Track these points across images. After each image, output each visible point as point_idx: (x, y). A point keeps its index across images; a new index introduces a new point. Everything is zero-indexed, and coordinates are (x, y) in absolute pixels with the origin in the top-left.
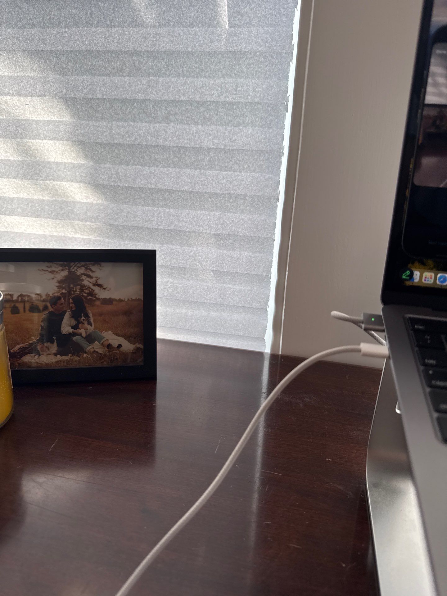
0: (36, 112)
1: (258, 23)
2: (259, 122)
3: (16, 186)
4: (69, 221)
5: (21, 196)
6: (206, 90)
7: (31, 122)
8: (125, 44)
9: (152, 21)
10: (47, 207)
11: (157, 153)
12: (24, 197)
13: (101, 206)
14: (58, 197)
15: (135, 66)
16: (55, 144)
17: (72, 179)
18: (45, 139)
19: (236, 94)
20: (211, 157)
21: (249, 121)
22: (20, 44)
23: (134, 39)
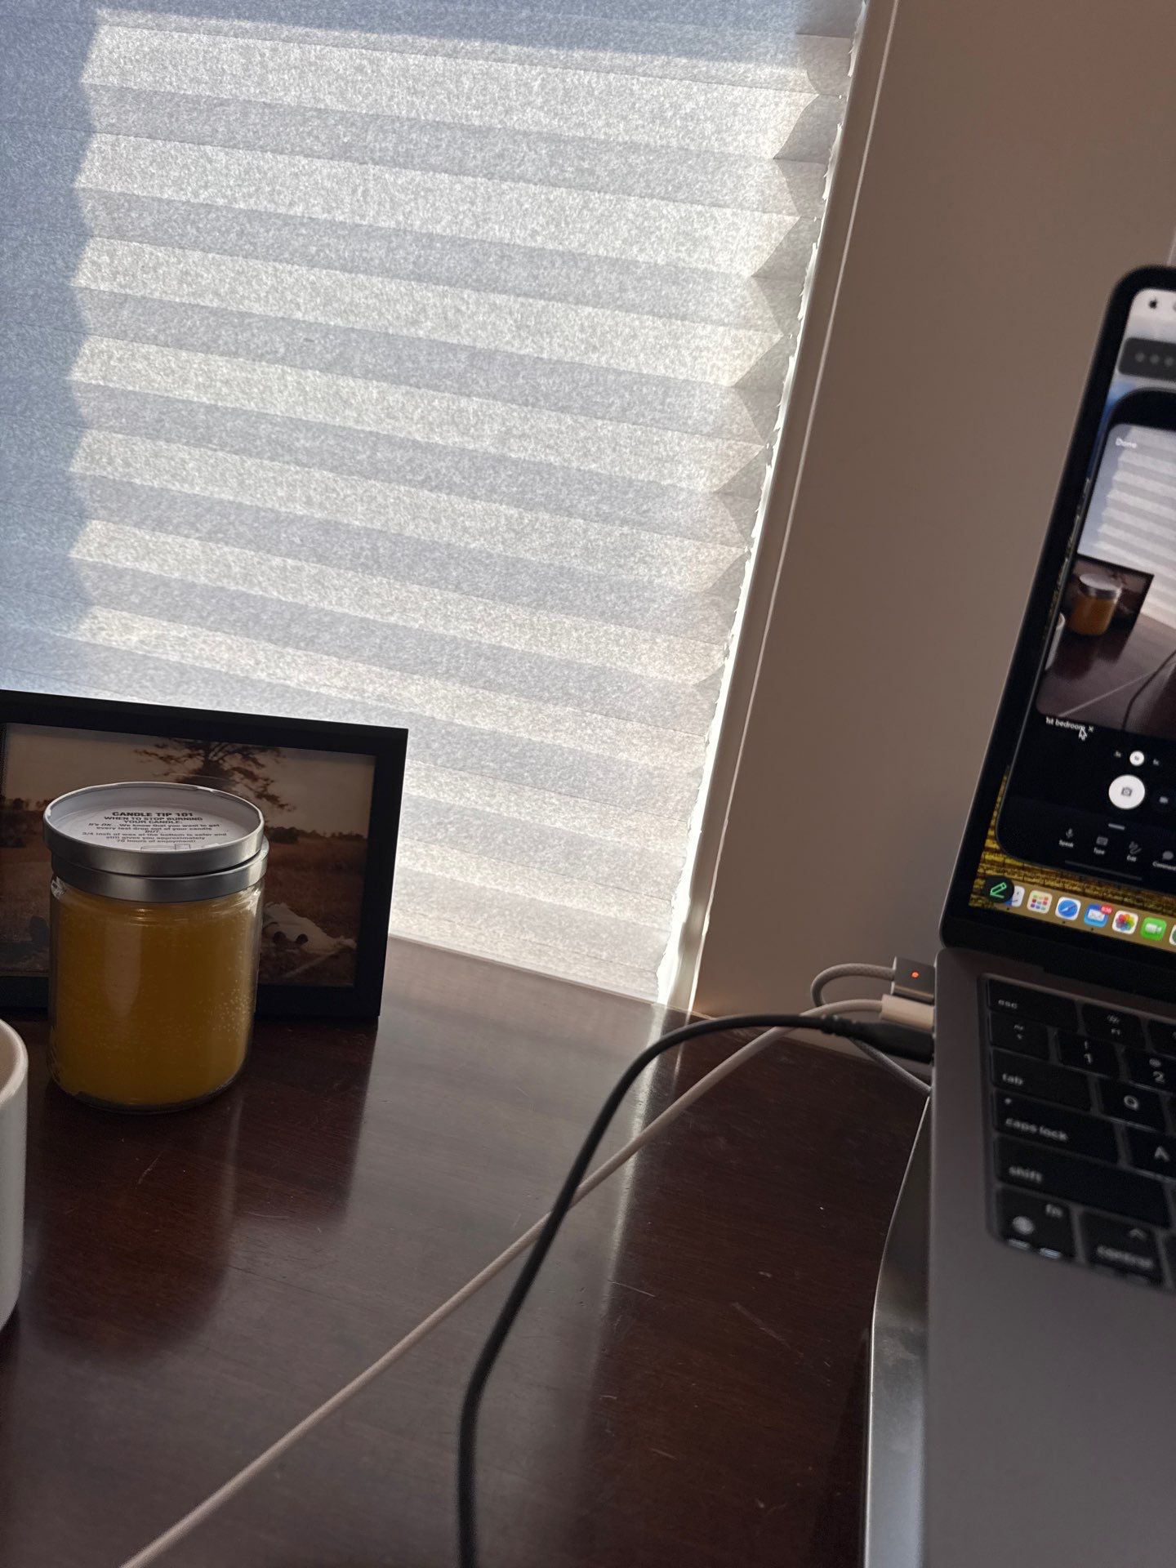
0: (210, 386)
1: (729, 263)
2: (705, 479)
3: (136, 544)
4: (247, 639)
5: (144, 567)
6: (597, 393)
7: (194, 406)
8: (430, 270)
9: (497, 227)
10: (198, 601)
11: (470, 516)
12: (150, 571)
13: (325, 615)
14: (229, 583)
15: (446, 318)
16: (242, 465)
17: (269, 545)
18: (222, 450)
19: (661, 411)
20: (590, 541)
21: (682, 472)
22: (198, 237)
23: (452, 261)
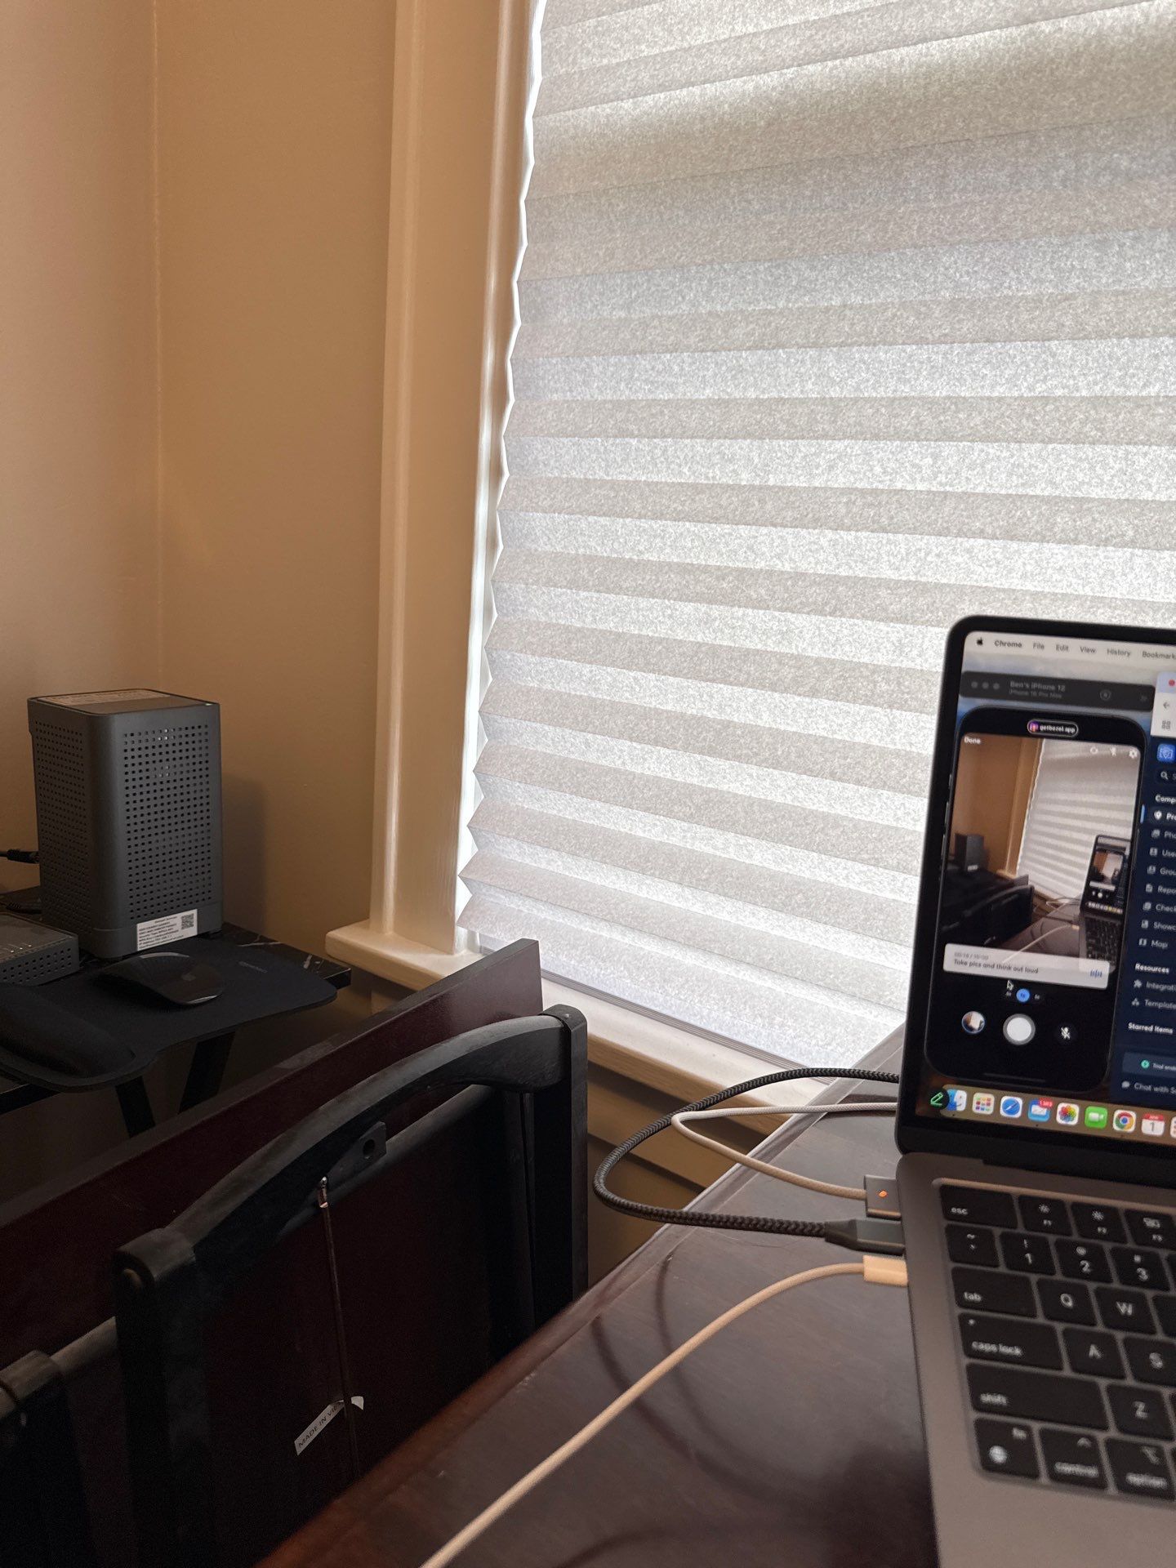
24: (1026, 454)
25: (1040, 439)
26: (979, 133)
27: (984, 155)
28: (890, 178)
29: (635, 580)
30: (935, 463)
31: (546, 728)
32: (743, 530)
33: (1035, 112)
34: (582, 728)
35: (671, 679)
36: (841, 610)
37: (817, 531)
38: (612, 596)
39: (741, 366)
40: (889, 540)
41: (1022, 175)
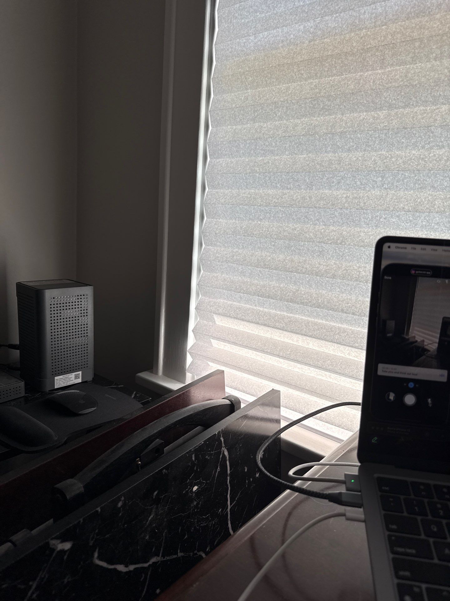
24: (421, 175)
25: (428, 168)
26: (398, 41)
27: (400, 50)
28: (361, 62)
29: (259, 231)
30: (383, 180)
31: (224, 291)
32: (303, 210)
33: (422, 30)
34: (239, 291)
35: (274, 271)
36: (344, 242)
37: (333, 209)
38: (250, 238)
39: (300, 142)
40: (364, 213)
41: (417, 57)
